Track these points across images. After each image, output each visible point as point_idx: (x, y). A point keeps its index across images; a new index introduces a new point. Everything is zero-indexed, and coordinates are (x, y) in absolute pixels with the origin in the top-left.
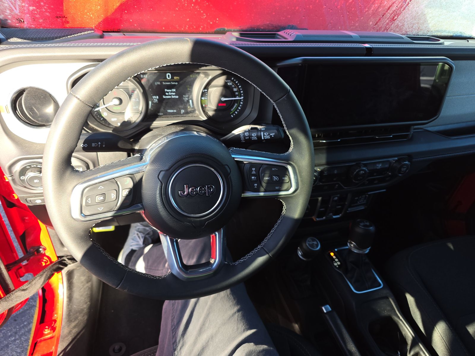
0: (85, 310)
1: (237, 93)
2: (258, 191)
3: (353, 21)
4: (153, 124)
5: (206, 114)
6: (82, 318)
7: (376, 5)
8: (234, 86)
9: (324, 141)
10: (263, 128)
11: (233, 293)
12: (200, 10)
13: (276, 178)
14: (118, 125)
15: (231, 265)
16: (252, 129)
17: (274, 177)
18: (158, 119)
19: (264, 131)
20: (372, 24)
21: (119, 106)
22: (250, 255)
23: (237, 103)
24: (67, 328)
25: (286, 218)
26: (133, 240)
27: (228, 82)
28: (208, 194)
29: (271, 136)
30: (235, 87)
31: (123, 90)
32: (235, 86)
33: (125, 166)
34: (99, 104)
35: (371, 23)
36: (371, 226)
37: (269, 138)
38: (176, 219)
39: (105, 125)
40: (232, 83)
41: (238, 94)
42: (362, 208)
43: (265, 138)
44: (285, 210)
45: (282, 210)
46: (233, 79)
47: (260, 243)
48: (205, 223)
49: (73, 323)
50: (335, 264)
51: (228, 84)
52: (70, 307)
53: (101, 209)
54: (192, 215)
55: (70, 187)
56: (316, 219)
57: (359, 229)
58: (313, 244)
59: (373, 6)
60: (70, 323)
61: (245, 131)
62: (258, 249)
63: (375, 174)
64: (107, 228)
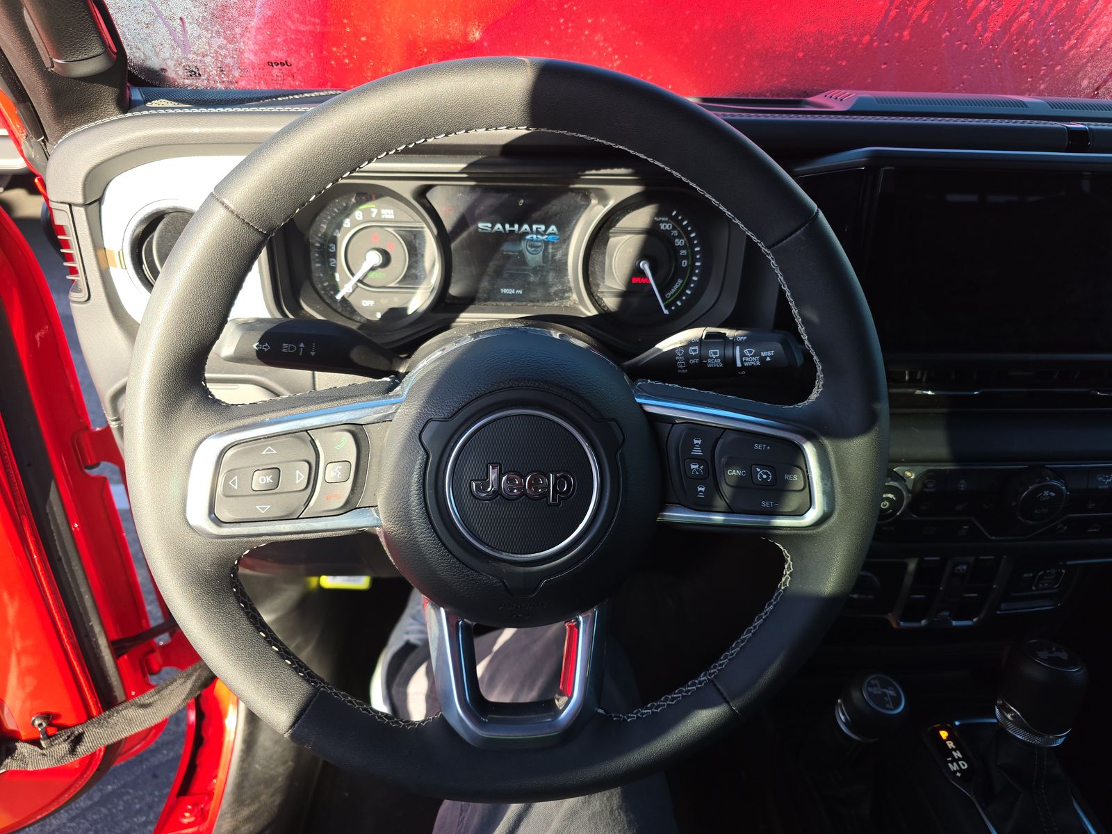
0: (280, 779)
1: (683, 252)
2: (707, 507)
3: (1031, 77)
4: (458, 320)
5: (596, 300)
6: (269, 799)
7: (1103, 29)
8: (676, 232)
9: (929, 393)
10: (741, 336)
11: (629, 804)
12: (604, 45)
13: (765, 473)
14: (376, 317)
15: (615, 719)
16: (709, 335)
17: (758, 470)
18: (472, 307)
19: (743, 344)
20: (1088, 87)
21: (380, 269)
22: (673, 699)
23: (683, 278)
24: (230, 820)
25: (792, 599)
26: (414, 618)
27: (663, 222)
28: (554, 499)
29: (763, 359)
30: (680, 236)
31: (396, 231)
32: (679, 232)
33: (342, 402)
34: (335, 264)
35: (1085, 82)
36: (1075, 666)
37: (758, 363)
38: (458, 560)
39: (343, 313)
40: (673, 226)
41: (688, 253)
42: (1047, 606)
43: (746, 364)
44: (790, 575)
45: (782, 575)
46: (674, 213)
47: (706, 668)
48: (540, 583)
49: (245, 809)
50: (954, 767)
51: (662, 226)
52: (245, 765)
53: (263, 509)
54: (504, 556)
55: (188, 441)
56: (899, 624)
57: (1036, 670)
58: (885, 694)
59: (1094, 31)
60: (239, 806)
61: (691, 343)
62: (700, 683)
63: (1091, 506)
64: (354, 581)
